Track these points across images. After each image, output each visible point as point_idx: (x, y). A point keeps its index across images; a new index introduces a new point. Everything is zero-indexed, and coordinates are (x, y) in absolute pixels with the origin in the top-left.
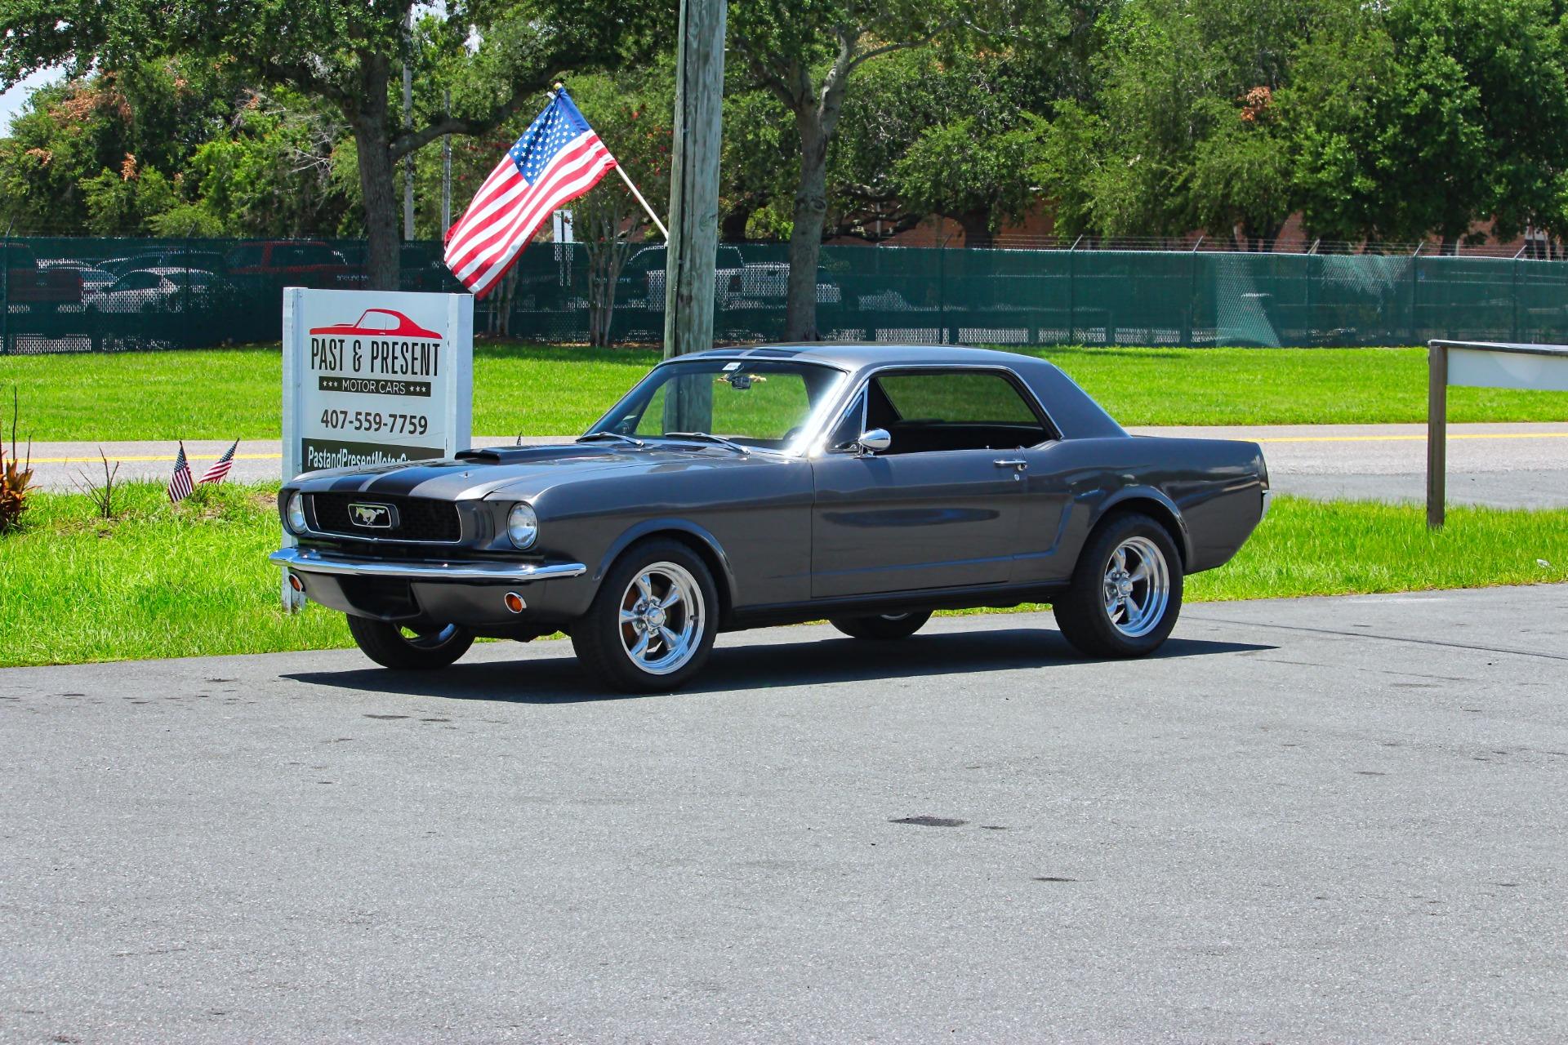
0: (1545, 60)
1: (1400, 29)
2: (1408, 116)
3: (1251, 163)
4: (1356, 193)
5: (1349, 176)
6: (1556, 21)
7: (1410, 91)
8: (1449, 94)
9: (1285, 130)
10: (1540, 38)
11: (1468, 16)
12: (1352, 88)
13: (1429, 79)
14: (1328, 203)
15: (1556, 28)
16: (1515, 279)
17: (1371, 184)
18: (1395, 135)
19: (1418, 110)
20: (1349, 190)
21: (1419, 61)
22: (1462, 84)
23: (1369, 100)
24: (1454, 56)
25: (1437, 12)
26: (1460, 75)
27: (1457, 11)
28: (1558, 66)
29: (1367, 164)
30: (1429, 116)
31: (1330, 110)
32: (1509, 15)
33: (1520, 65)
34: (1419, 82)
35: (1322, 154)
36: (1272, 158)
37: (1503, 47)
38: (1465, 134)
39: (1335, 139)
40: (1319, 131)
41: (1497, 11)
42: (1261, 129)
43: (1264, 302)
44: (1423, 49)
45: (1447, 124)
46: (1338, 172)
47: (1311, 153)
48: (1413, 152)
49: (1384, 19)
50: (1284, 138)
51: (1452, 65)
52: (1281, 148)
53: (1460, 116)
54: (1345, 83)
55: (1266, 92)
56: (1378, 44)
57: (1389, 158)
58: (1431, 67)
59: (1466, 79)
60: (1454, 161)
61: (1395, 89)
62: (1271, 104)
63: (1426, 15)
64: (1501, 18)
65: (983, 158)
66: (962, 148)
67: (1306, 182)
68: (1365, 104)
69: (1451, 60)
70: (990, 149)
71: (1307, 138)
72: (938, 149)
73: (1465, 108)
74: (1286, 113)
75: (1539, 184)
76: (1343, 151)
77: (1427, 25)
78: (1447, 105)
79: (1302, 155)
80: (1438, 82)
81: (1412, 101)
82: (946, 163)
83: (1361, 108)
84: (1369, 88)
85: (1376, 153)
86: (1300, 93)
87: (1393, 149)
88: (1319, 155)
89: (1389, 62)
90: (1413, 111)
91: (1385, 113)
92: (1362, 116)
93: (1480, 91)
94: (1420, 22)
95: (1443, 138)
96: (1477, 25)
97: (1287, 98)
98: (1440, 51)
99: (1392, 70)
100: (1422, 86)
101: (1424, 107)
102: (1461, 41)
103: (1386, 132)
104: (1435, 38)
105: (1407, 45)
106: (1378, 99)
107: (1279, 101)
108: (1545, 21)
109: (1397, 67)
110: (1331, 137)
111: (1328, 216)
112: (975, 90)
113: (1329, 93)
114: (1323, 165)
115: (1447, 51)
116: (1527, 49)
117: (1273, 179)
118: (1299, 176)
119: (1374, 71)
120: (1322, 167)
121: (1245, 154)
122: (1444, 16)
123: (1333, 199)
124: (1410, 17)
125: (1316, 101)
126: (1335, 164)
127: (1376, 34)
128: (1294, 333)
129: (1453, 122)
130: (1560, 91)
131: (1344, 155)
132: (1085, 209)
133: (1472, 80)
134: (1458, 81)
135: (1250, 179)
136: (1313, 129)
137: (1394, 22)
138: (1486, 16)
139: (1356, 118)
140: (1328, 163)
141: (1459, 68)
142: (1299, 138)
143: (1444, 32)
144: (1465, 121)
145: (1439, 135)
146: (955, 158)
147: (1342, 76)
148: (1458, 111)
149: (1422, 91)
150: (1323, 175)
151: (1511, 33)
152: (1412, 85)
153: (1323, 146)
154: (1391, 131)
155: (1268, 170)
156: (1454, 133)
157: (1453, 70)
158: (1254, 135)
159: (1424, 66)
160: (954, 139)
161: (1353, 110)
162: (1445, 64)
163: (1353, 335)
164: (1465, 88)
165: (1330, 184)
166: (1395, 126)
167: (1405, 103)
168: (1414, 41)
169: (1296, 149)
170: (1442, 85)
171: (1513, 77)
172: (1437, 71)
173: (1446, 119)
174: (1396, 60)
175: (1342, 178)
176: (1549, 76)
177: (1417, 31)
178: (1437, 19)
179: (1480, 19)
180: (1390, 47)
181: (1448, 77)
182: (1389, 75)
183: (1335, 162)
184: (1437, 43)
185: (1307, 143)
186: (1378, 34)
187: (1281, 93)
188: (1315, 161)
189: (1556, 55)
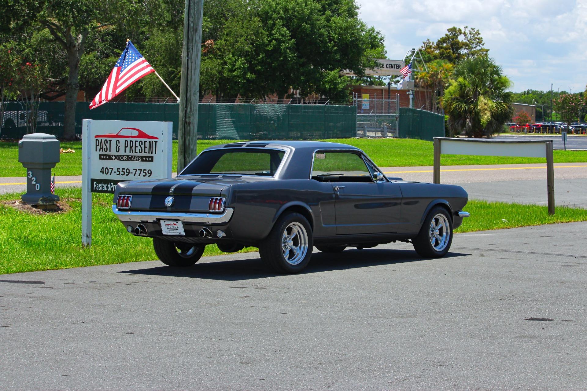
0: (320, 29)
1: (265, 17)
2: (268, 50)
3: (207, 69)
4: (248, 80)
5: (245, 74)
6: (324, 14)
7: (269, 41)
8: (284, 42)
9: (220, 56)
10: (319, 20)
11: (291, 12)
12: (246, 40)
13: (277, 36)
14: (237, 83)
15: (324, 16)
16: (326, 113)
17: (254, 76)
18: (263, 57)
19: (272, 48)
20: (245, 78)
21: (272, 29)
22: (289, 38)
23: (252, 44)
24: (286, 27)
25: (279, 11)
26: (288, 35)
27: (286, 10)
28: (325, 31)
29: (251, 69)
30: (276, 49)
31: (237, 48)
32: (307, 12)
33: (311, 31)
34: (272, 37)
35: (236, 65)
36: (216, 67)
37: (305, 24)
38: (290, 57)
39: (240, 59)
40: (233, 56)
41: (302, 10)
42: (211, 56)
43: (233, 122)
44: (274, 25)
45: (283, 53)
46: (241, 72)
47: (230, 64)
48: (270, 64)
49: (258, 14)
50: (220, 59)
51: (285, 31)
52: (219, 63)
53: (288, 50)
54: (243, 38)
55: (212, 42)
56: (256, 23)
57: (260, 66)
58: (277, 32)
59: (290, 36)
60: (285, 67)
61: (262, 40)
62: (214, 46)
63: (275, 12)
64: (303, 13)
65: (100, 67)
66: (92, 63)
67: (228, 76)
68: (251, 46)
69: (285, 29)
70: (102, 64)
71: (229, 59)
72: (83, 64)
73: (289, 47)
74: (219, 49)
75: (318, 75)
76: (243, 64)
77: (275, 16)
78: (283, 46)
79: (227, 65)
80: (280, 37)
81: (269, 45)
82: (87, 69)
83: (250, 48)
84: (252, 40)
85: (255, 64)
86: (225, 42)
87: (262, 63)
88: (234, 65)
89: (261, 30)
90: (270, 49)
91: (259, 49)
92: (250, 50)
93: (296, 41)
94: (272, 15)
95: (282, 59)
96: (294, 16)
97: (221, 43)
98: (280, 26)
99: (261, 33)
100: (273, 39)
101: (274, 47)
102: (288, 22)
103: (259, 56)
104: (279, 21)
105: (267, 23)
106: (256, 44)
107: (218, 45)
108: (320, 14)
109: (264, 32)
110: (239, 58)
111: (236, 88)
112: (96, 42)
113: (237, 42)
114: (235, 69)
115: (283, 25)
116: (313, 26)
117: (216, 75)
118: (226, 74)
119: (254, 34)
120: (235, 70)
121: (206, 66)
122: (282, 12)
123: (239, 82)
124: (269, 13)
125: (232, 45)
126: (240, 69)
127: (255, 19)
128: (245, 134)
129: (285, 52)
130: (326, 40)
131: (243, 65)
132: (139, 87)
133: (292, 37)
134: (287, 37)
135: (207, 75)
136: (231, 56)
137: (262, 14)
138: (298, 12)
139: (248, 51)
140: (237, 68)
141: (288, 32)
142: (226, 59)
143: (282, 18)
144: (290, 52)
145: (280, 58)
146: (90, 67)
147: (242, 36)
148: (287, 48)
149: (274, 41)
150: (235, 73)
151: (308, 19)
152: (270, 39)
153: (236, 62)
154: (261, 56)
155: (214, 72)
156: (285, 57)
157: (285, 33)
158: (208, 58)
159: (274, 32)
160: (89, 60)
161: (247, 48)
162: (282, 30)
163: (267, 135)
164: (290, 40)
165: (238, 76)
166: (263, 54)
167: (267, 45)
168: (270, 22)
169: (225, 63)
170: (281, 38)
171: (307, 35)
172: (279, 33)
173: (283, 51)
174: (263, 29)
175: (243, 74)
176: (321, 35)
177: (271, 18)
178: (279, 14)
179: (296, 13)
180: (261, 24)
181: (283, 35)
182: (260, 35)
183: (240, 68)
184: (279, 22)
185: (229, 61)
186: (256, 19)
187: (219, 42)
188: (232, 68)
189: (324, 27)
